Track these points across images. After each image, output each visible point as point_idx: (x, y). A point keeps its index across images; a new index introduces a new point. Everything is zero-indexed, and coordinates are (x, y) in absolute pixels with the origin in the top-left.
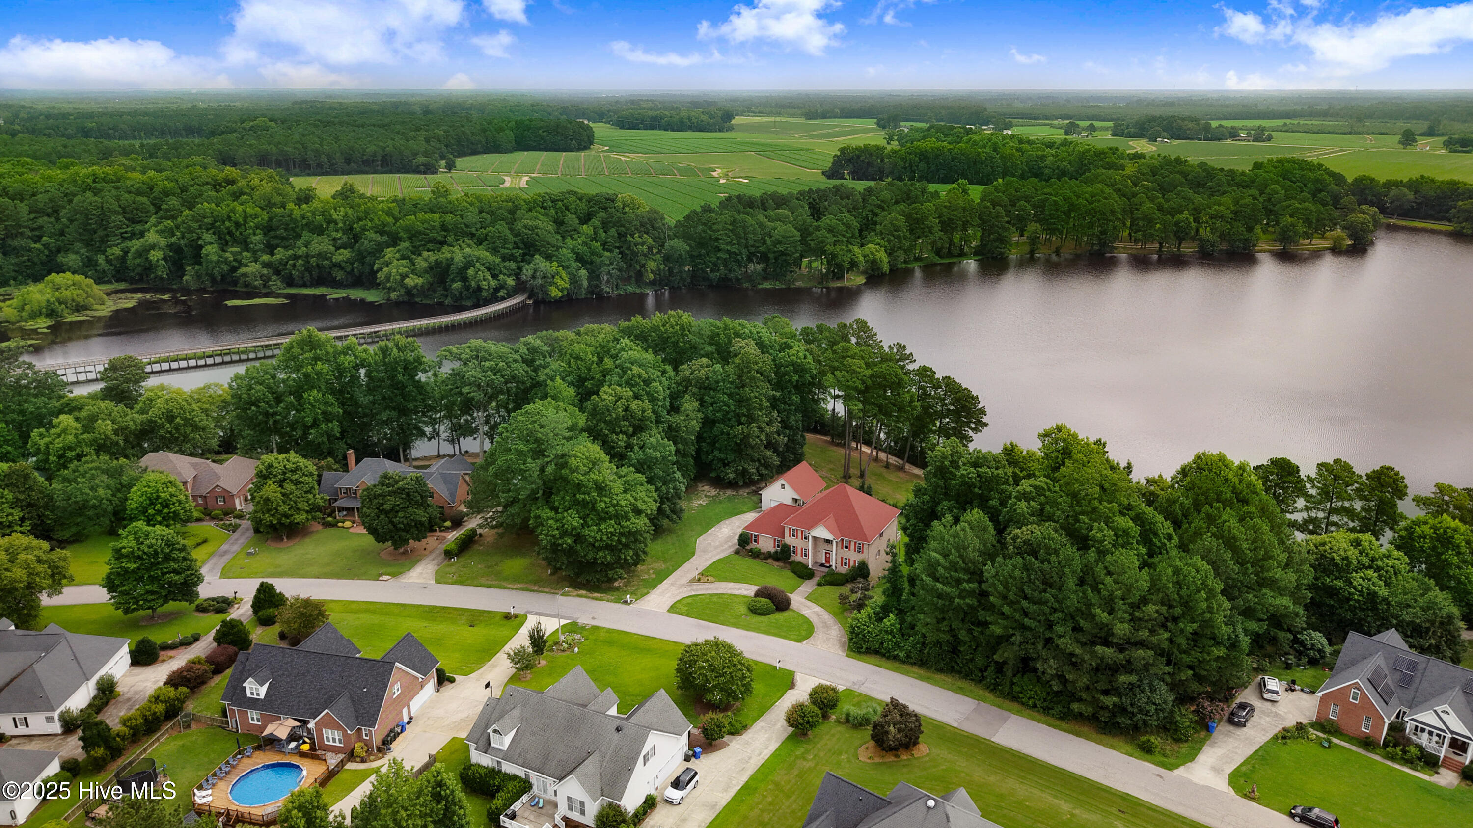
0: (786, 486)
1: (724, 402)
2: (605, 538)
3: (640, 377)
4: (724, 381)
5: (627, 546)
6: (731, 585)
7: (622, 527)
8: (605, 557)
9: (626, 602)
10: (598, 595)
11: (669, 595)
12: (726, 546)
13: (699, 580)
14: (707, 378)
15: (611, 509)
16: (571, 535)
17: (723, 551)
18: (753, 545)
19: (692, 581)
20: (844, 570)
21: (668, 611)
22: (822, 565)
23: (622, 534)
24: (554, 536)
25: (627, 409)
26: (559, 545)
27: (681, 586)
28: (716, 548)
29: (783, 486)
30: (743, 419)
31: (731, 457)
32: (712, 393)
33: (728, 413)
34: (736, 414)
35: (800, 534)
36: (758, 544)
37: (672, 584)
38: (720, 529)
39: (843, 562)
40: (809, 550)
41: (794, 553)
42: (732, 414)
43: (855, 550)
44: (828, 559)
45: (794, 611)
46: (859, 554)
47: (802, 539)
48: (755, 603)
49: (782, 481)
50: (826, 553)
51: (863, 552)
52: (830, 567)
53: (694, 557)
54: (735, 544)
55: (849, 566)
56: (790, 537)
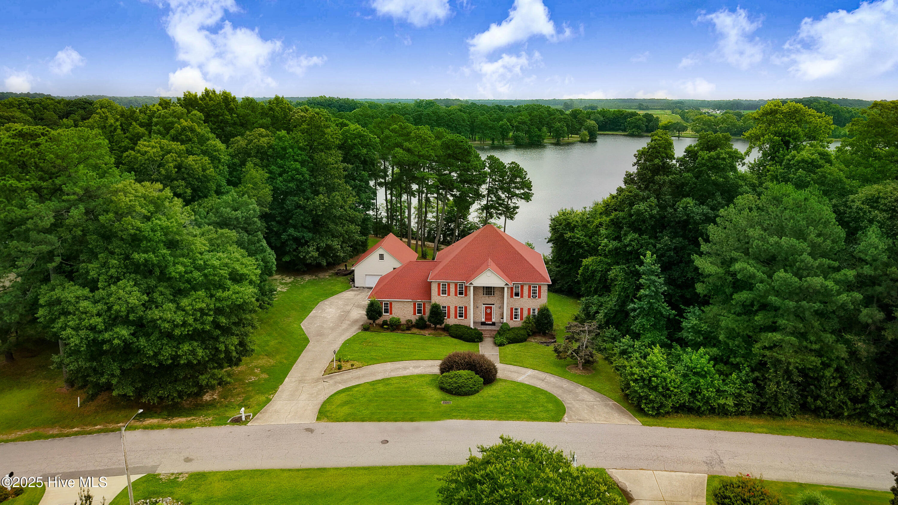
0: (385, 256)
1: (296, 170)
2: (190, 320)
4: (292, 147)
5: (226, 331)
6: (389, 366)
7: (219, 300)
8: (193, 352)
9: (237, 421)
11: (304, 396)
12: (344, 326)
13: (340, 368)
15: (196, 274)
16: (126, 322)
17: (346, 330)
18: (386, 317)
19: (329, 372)
20: (517, 323)
21: (318, 419)
22: (483, 324)
23: (219, 311)
24: (92, 328)
26: (104, 342)
27: (317, 380)
28: (333, 329)
29: (381, 257)
31: (308, 235)
33: (301, 182)
34: (312, 184)
35: (452, 289)
36: (391, 314)
37: (301, 381)
38: (323, 310)
39: (514, 314)
40: (466, 308)
41: (449, 317)
42: (307, 184)
43: (529, 297)
44: (488, 316)
45: (505, 381)
46: (534, 300)
47: (456, 295)
48: (454, 379)
49: (380, 251)
50: (486, 308)
51: (539, 297)
52: (494, 324)
53: (311, 344)
54: (356, 321)
55: (521, 319)
56: (439, 295)
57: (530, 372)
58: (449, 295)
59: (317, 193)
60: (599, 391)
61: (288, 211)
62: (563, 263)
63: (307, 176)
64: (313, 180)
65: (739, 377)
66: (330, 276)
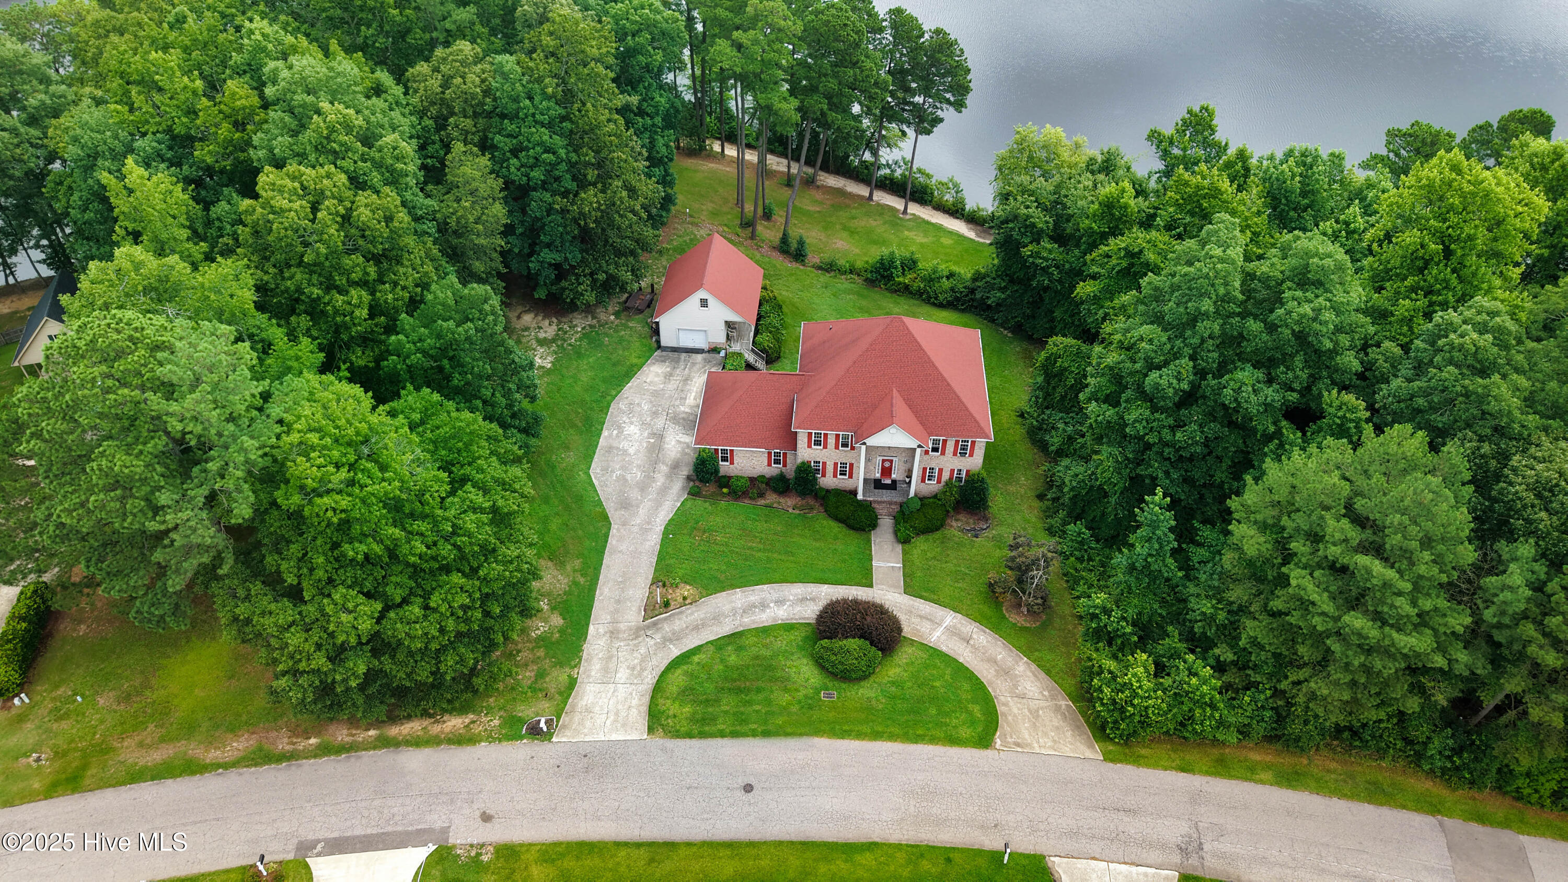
0: (712, 301)
1: (541, 144)
3: (348, 128)
6: (738, 598)
9: (535, 731)
10: (454, 723)
11: (622, 673)
12: (660, 480)
13: (666, 602)
14: (487, 92)
17: (663, 493)
19: (651, 611)
20: (932, 489)
21: (651, 730)
22: (878, 484)
25: (346, 219)
27: (637, 633)
28: (643, 488)
29: (704, 303)
30: (592, 174)
32: (510, 127)
33: (553, 166)
34: (572, 165)
35: (831, 441)
36: (732, 463)
37: (613, 634)
38: (620, 428)
39: (927, 474)
40: (851, 465)
41: (824, 475)
42: (563, 166)
43: (955, 454)
44: (886, 471)
45: (912, 642)
46: (963, 459)
47: (837, 447)
48: (839, 657)
49: (702, 294)
50: (884, 461)
51: (971, 455)
52: (893, 485)
53: (613, 531)
54: (675, 466)
55: (939, 482)
56: (809, 446)
57: (950, 618)
58: (825, 447)
59: (583, 184)
60: (1048, 672)
61: (537, 219)
62: (1012, 281)
63: (562, 152)
64: (574, 157)
65: (1254, 700)
66: (617, 314)
